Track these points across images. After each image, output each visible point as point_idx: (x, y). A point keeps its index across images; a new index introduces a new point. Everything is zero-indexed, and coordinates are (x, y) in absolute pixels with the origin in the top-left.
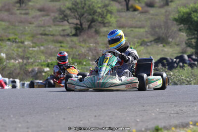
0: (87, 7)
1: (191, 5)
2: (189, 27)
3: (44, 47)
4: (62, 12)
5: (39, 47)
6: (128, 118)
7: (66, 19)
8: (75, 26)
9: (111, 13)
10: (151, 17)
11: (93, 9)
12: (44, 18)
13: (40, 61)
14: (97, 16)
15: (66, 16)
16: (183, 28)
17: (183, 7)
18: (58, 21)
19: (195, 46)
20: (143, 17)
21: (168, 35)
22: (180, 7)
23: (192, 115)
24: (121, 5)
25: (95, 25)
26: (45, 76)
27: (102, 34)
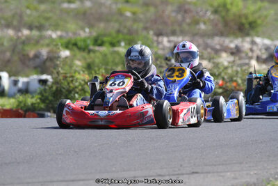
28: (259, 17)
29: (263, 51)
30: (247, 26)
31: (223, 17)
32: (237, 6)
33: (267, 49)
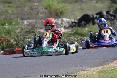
28: (64, 10)
29: (67, 24)
30: (59, 14)
31: (49, 11)
32: (55, 6)
33: (68, 23)
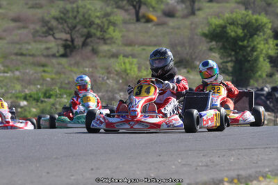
0: (80, 17)
1: (227, 15)
2: (223, 45)
3: (20, 72)
4: (45, 23)
5: (13, 72)
6: (138, 173)
7: (51, 33)
8: (64, 43)
9: (114, 24)
10: (171, 30)
11: (89, 19)
12: (19, 32)
13: (14, 92)
14: (94, 29)
15: (51, 29)
16: (215, 46)
17: (215, 18)
18: (40, 36)
19: (232, 73)
20: (159, 30)
21: (194, 57)
22: (211, 18)
23: (226, 168)
24: (129, 14)
25: (91, 41)
26: (21, 113)
27: (101, 54)
